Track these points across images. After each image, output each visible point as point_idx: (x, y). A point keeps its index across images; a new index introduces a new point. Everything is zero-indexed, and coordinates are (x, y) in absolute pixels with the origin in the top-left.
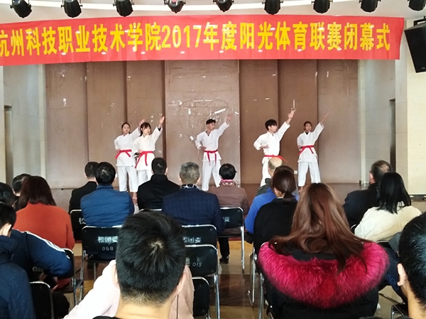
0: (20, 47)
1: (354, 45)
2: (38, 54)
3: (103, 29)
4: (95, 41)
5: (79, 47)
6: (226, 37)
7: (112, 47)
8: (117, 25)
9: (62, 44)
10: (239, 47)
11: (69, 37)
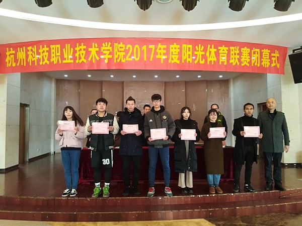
0: (23, 60)
1: (258, 63)
2: (36, 64)
3: (83, 47)
4: (77, 55)
5: (65, 59)
6: (172, 54)
7: (90, 59)
8: (93, 44)
9: (53, 57)
10: (181, 61)
11: (58, 52)
